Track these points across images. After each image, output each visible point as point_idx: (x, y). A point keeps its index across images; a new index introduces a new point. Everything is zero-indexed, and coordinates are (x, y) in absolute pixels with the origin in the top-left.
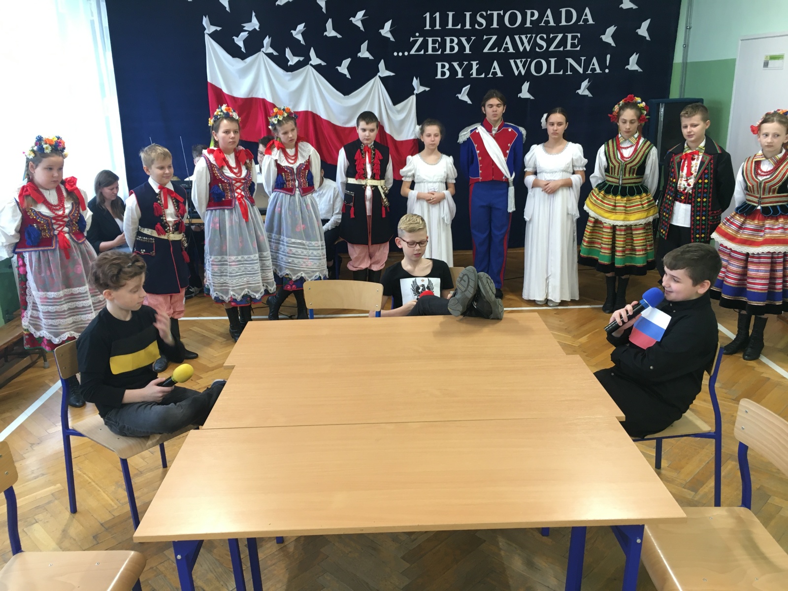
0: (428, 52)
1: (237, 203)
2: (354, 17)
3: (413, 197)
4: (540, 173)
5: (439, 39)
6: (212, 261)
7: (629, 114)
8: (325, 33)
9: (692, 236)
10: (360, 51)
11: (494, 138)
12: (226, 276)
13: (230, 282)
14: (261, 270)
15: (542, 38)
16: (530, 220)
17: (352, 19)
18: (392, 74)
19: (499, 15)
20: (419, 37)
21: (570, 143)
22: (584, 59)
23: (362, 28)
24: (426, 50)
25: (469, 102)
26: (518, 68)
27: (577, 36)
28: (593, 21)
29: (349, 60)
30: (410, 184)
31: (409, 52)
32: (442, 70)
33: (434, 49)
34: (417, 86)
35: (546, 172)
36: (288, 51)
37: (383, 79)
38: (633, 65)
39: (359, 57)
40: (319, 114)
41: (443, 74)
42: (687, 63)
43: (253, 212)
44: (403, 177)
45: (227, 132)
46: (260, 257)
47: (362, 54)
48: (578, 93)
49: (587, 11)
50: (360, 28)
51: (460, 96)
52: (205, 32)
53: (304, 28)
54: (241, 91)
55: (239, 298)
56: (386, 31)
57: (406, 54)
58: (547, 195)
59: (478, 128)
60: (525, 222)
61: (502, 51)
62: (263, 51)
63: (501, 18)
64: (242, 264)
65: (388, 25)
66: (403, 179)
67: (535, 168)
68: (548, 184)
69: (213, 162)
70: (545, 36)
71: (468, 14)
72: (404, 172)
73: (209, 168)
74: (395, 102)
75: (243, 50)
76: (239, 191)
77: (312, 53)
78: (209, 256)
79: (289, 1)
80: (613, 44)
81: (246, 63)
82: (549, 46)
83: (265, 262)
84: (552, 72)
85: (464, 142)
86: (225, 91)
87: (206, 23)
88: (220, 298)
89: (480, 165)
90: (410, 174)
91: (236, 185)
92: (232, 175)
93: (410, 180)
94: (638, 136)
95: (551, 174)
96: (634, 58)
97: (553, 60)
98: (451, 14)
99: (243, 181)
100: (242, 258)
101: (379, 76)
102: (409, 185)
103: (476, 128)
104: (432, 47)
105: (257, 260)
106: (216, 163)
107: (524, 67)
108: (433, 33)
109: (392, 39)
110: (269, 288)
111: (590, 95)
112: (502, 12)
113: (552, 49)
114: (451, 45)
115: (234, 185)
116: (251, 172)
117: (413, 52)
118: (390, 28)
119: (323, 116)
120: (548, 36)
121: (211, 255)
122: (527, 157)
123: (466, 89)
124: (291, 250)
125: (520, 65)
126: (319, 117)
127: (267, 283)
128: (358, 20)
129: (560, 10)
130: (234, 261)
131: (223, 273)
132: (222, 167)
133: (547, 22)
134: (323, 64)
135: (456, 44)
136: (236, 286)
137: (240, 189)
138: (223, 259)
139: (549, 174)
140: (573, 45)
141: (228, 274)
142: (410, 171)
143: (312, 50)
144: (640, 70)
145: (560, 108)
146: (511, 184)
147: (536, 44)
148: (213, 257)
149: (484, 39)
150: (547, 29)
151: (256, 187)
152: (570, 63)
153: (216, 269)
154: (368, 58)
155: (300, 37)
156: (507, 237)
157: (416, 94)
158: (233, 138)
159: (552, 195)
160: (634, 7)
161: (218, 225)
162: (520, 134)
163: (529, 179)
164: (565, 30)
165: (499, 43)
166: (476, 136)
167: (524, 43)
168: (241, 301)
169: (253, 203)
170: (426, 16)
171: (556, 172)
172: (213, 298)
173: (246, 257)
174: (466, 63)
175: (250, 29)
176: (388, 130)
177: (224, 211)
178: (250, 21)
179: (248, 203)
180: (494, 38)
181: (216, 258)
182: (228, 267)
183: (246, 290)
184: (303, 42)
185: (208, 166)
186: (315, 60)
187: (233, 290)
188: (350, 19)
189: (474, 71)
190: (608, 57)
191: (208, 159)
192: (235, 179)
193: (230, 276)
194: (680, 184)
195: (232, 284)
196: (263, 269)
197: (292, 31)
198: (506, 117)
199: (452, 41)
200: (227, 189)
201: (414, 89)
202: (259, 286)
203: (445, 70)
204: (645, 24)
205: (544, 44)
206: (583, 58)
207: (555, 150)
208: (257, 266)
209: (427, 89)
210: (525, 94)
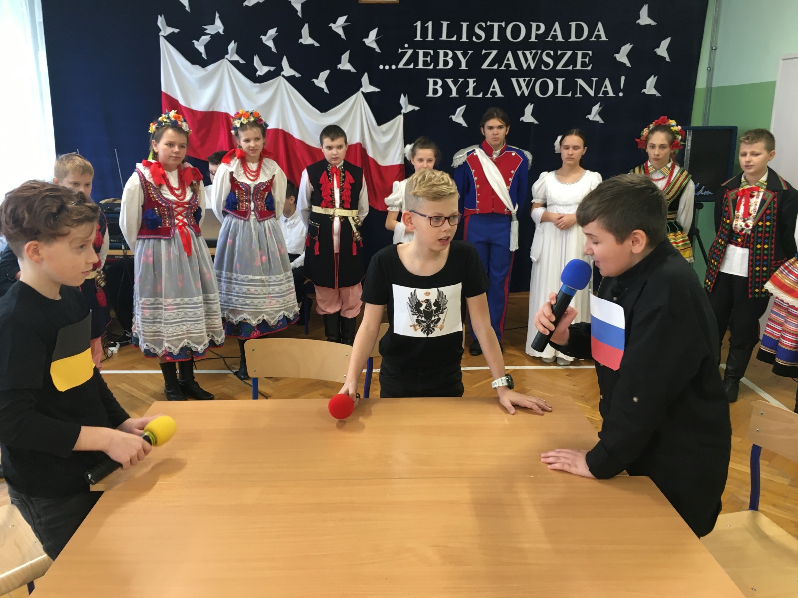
0: (418, 66)
1: (177, 231)
2: (334, 23)
3: (401, 231)
4: (550, 205)
5: (432, 52)
6: (142, 304)
7: (659, 138)
8: (301, 41)
9: (750, 290)
10: (340, 63)
11: (495, 163)
12: (160, 322)
13: (164, 330)
14: (206, 316)
15: (548, 55)
16: (538, 261)
17: (331, 25)
18: (377, 90)
19: (500, 27)
20: (409, 48)
21: (588, 172)
22: (596, 81)
23: (343, 37)
24: (417, 64)
25: (465, 124)
26: (520, 87)
27: (588, 54)
28: (607, 38)
29: (327, 72)
30: (397, 214)
31: (396, 66)
32: (434, 88)
33: (425, 63)
34: (405, 104)
35: (558, 205)
36: (256, 59)
37: (367, 96)
38: (650, 88)
39: (339, 69)
40: (291, 133)
41: (435, 91)
42: (711, 88)
43: (199, 244)
44: (388, 207)
45: (170, 144)
46: (204, 300)
47: (343, 66)
48: (588, 118)
49: (600, 26)
50: (340, 36)
51: (454, 118)
52: (161, 34)
53: (276, 32)
54: (200, 103)
55: (176, 351)
56: (371, 40)
57: (393, 67)
58: (558, 230)
59: (477, 151)
60: (531, 263)
61: (503, 68)
62: (227, 59)
63: (502, 31)
64: (182, 308)
65: (373, 34)
66: (388, 209)
67: (545, 199)
68: (561, 218)
69: (151, 180)
70: (552, 53)
71: (465, 25)
72: (390, 200)
73: (142, 186)
74: (380, 122)
75: (204, 56)
76: (180, 217)
77: (285, 63)
78: (139, 298)
79: (259, 3)
80: (629, 65)
81: (207, 71)
82: (556, 64)
83: (211, 306)
84: (559, 94)
85: (459, 166)
86: (182, 102)
87: (161, 23)
88: (152, 351)
89: (478, 195)
90: (397, 203)
91: (176, 210)
92: (172, 198)
93: (397, 210)
94: (672, 164)
95: (565, 207)
96: (651, 81)
97: (560, 81)
98: (445, 24)
99: (187, 206)
100: (182, 300)
101: (362, 92)
102: (396, 216)
103: (474, 151)
104: (424, 61)
105: (201, 303)
106: (154, 180)
107: (527, 87)
108: (424, 45)
109: (378, 50)
110: (216, 338)
111: (602, 121)
112: (503, 24)
113: (559, 67)
114: (446, 59)
115: (174, 210)
116: (198, 195)
117: (401, 66)
118: (376, 37)
119: (296, 135)
120: (555, 53)
121: (141, 296)
122: (536, 186)
123: (461, 110)
124: (249, 290)
125: (523, 85)
126: (291, 136)
127: (214, 332)
128: (338, 26)
129: (570, 24)
130: (170, 305)
131: (156, 319)
132: (160, 185)
133: (555, 37)
134: (298, 75)
135: (451, 58)
136: (173, 336)
137: (182, 216)
138: (157, 302)
139: (561, 208)
140: (583, 64)
141: (162, 321)
142: (397, 199)
143: (285, 59)
144: (658, 95)
145: (578, 129)
146: (514, 217)
147: (541, 61)
148: (143, 299)
149: (483, 53)
150: (555, 45)
151: (203, 213)
152: (580, 85)
153: (147, 314)
154: (349, 71)
155: (270, 44)
156: (508, 280)
157: (404, 113)
158: (177, 153)
159: (565, 231)
160: (653, 23)
161: (151, 259)
162: (525, 159)
163: (537, 213)
164: (575, 47)
165: (499, 59)
166: (473, 160)
167: (528, 60)
168: (179, 354)
169: (198, 232)
170: (417, 26)
171: (570, 205)
172: (142, 350)
173: (186, 299)
174: (461, 80)
175: (213, 33)
176: (370, 154)
177: (160, 242)
178: (213, 23)
179: (192, 232)
180: (494, 53)
181: (148, 301)
182: (164, 312)
183: (185, 341)
184: (274, 50)
185: (142, 184)
186: (288, 71)
187: (167, 341)
188: (330, 26)
189: (471, 90)
190: (623, 78)
191: (143, 175)
192: (176, 203)
193: (165, 324)
194: (736, 225)
195: (167, 334)
196: (209, 314)
197: (262, 37)
198: (509, 139)
199: (446, 55)
200: (165, 215)
201: (402, 108)
202: (203, 337)
203: (438, 87)
204: (665, 43)
205: (551, 62)
206: (594, 79)
207: (569, 179)
208: (201, 312)
209: (417, 108)
210: (528, 117)
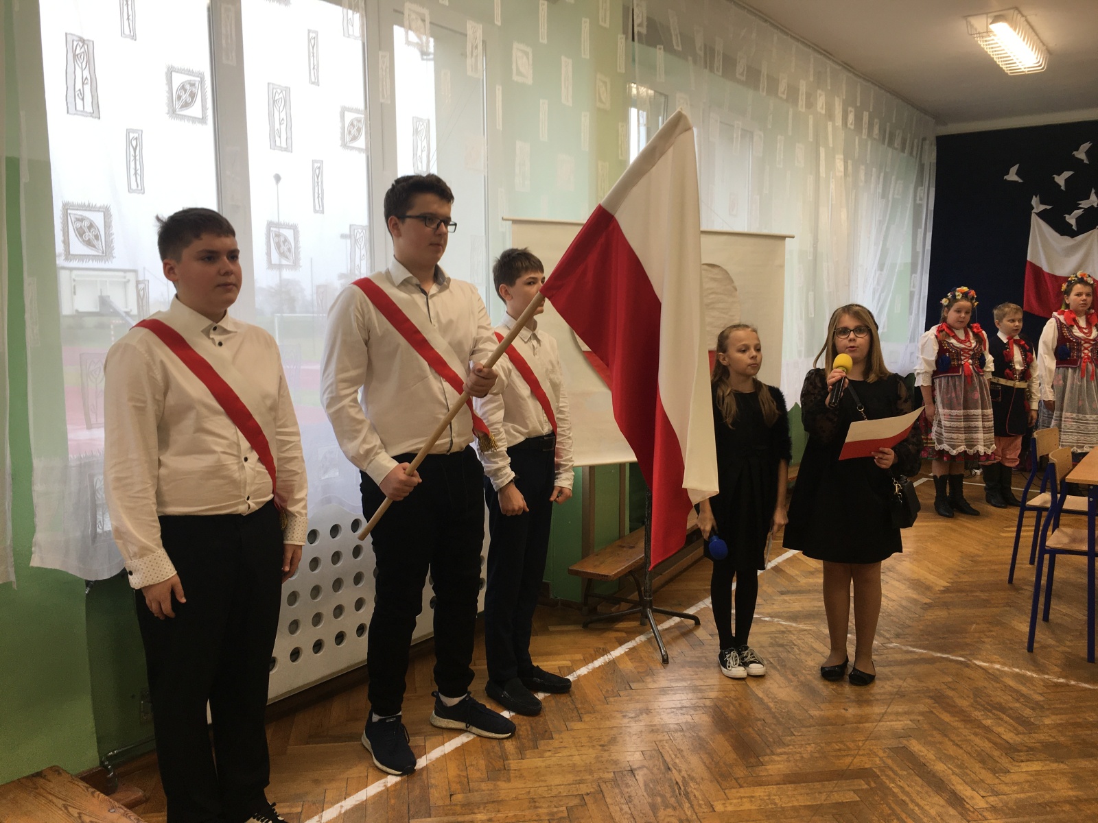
1: (1082, 363)
45: (1079, 295)
52: (1034, 211)
54: (1065, 270)
64: (1076, 422)
69: (1064, 322)
73: (1058, 327)
75: (1074, 227)
76: (1086, 352)
81: (1075, 240)
86: (1046, 269)
87: (1035, 202)
92: (1081, 335)
99: (1093, 342)
115: (1082, 345)
130: (1068, 418)
132: (1072, 326)
137: (1088, 350)
158: (1084, 300)
173: (1081, 416)
175: (1087, 207)
177: (1068, 370)
178: (1088, 198)
191: (1059, 319)
192: (1084, 340)
200: (1074, 349)
